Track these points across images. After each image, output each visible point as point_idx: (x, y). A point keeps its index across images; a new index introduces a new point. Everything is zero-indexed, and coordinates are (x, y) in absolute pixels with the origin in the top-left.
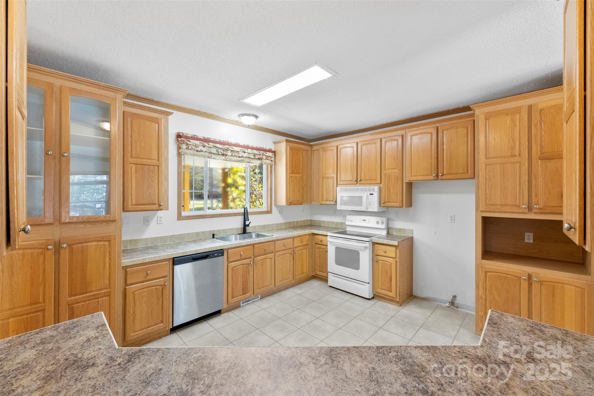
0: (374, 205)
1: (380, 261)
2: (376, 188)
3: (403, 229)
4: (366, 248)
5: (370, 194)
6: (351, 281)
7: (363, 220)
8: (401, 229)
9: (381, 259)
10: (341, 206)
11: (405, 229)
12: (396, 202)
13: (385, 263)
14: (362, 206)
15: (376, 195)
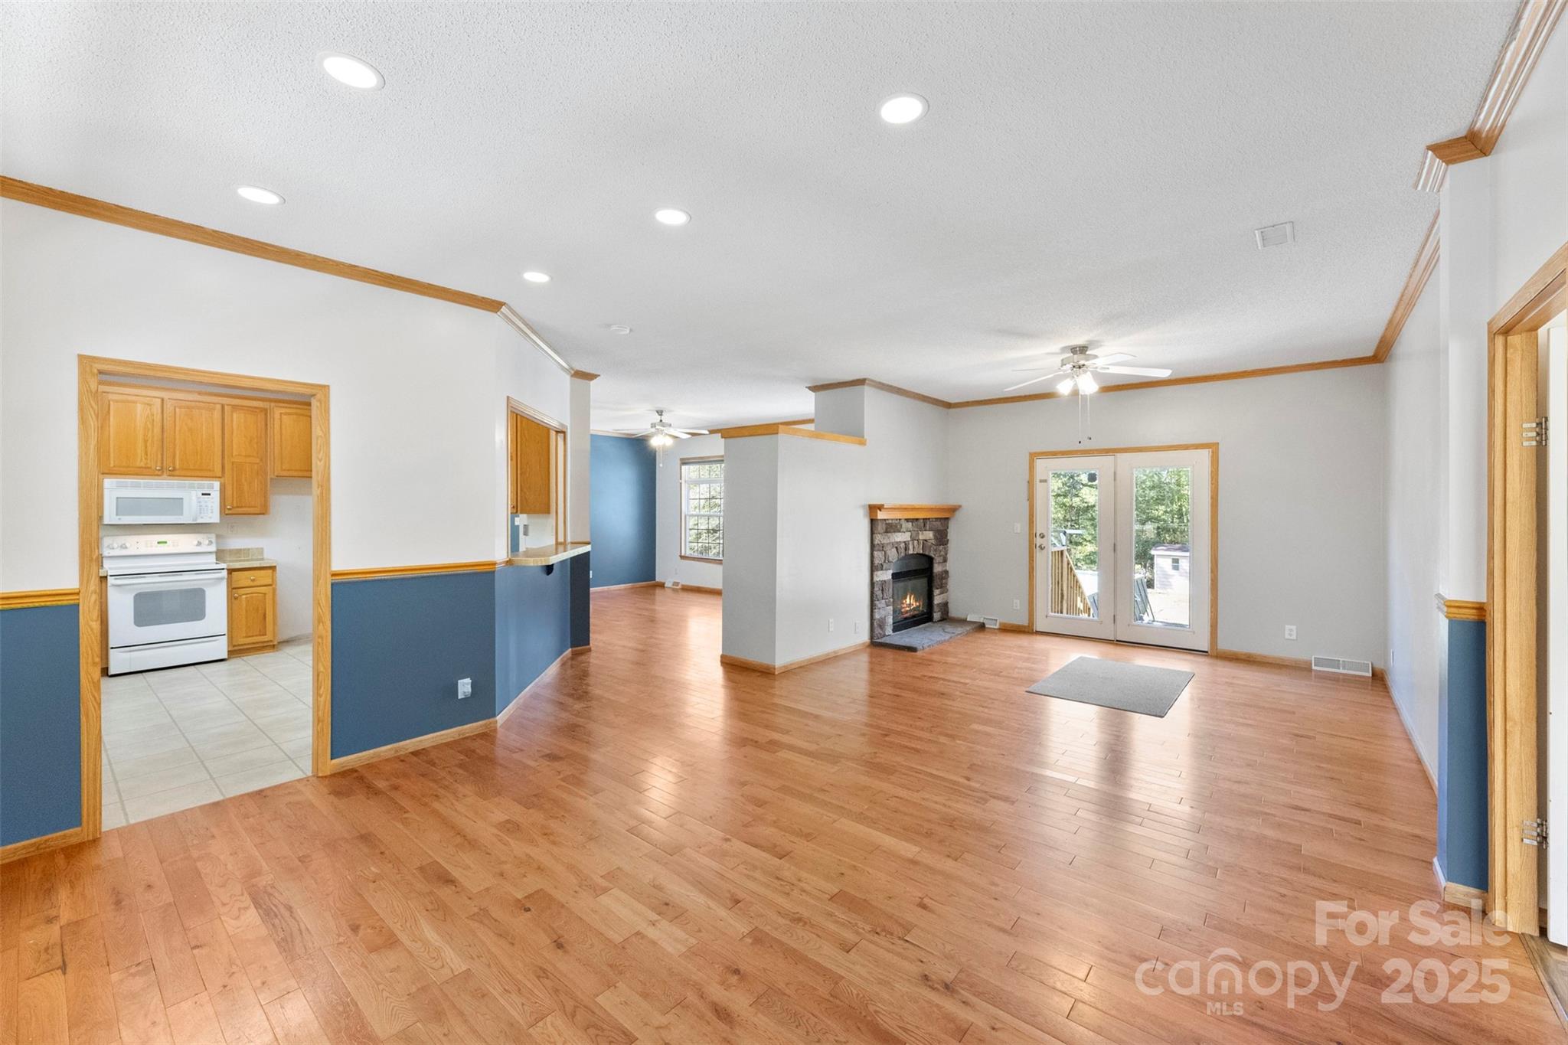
0: (212, 512)
1: (244, 596)
2: (217, 484)
3: (244, 550)
4: (222, 579)
5: (203, 494)
6: (172, 646)
7: (158, 543)
8: (241, 550)
9: (243, 592)
10: (118, 517)
11: (249, 549)
12: (255, 507)
13: (252, 597)
14: (182, 514)
15: (216, 495)
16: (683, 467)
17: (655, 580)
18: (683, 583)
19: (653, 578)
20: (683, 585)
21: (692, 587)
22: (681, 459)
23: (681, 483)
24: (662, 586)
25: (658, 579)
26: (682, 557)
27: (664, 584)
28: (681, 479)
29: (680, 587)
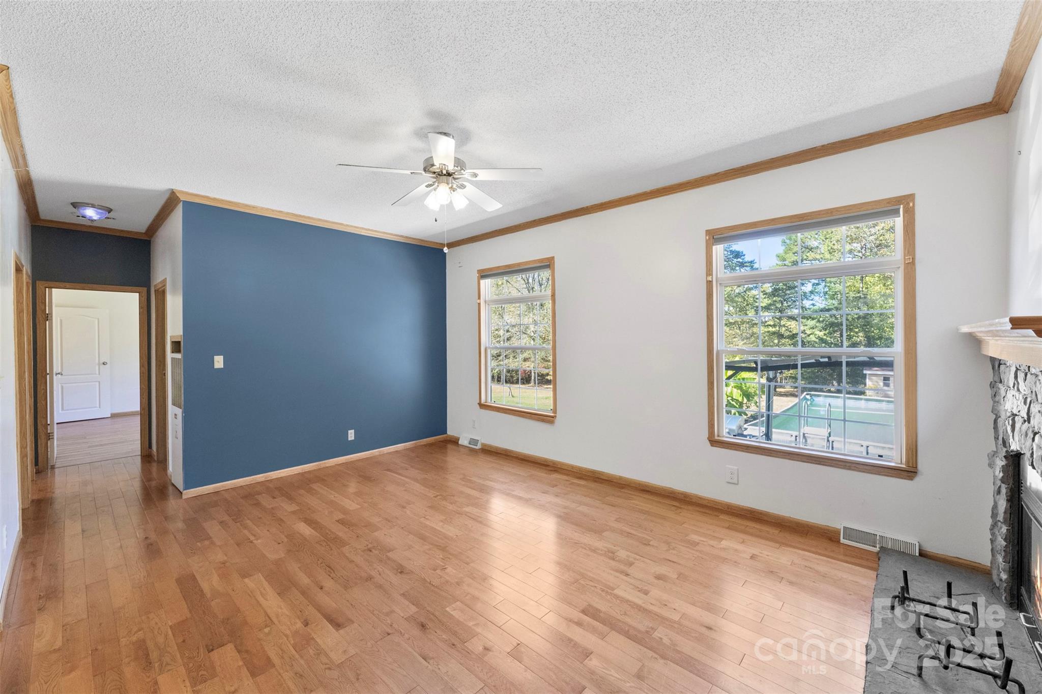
16: (482, 282)
17: (446, 433)
18: (483, 442)
19: (444, 430)
20: (483, 444)
21: (497, 448)
22: (479, 271)
23: (479, 304)
24: (455, 441)
25: (451, 431)
26: (482, 406)
27: (458, 439)
28: (479, 298)
29: (479, 447)
